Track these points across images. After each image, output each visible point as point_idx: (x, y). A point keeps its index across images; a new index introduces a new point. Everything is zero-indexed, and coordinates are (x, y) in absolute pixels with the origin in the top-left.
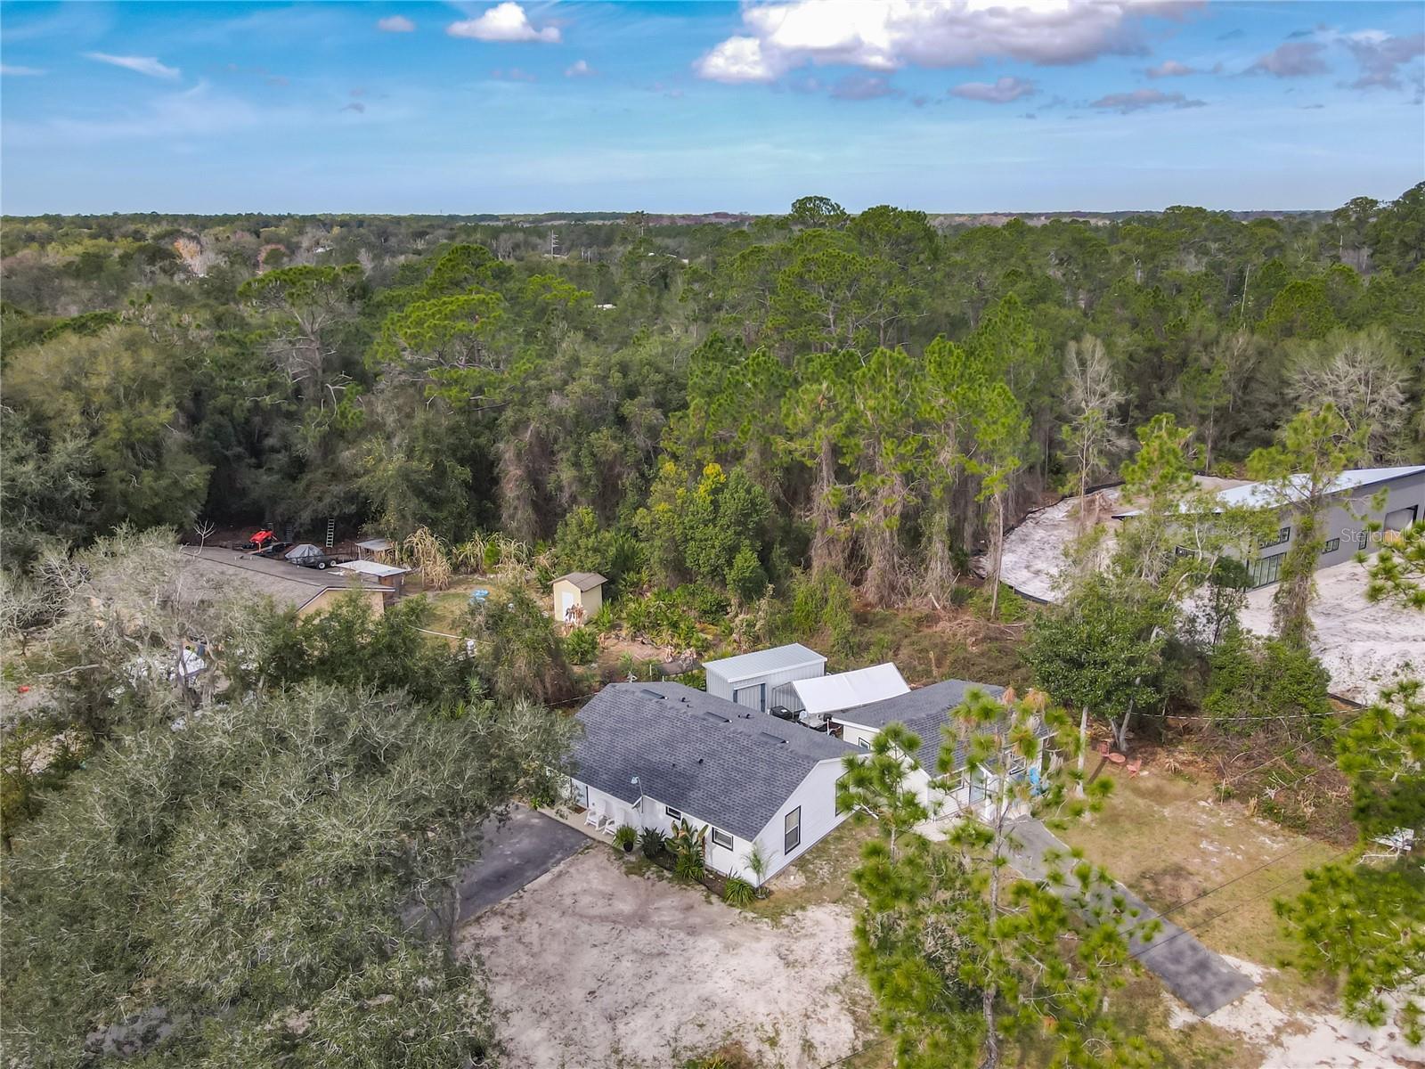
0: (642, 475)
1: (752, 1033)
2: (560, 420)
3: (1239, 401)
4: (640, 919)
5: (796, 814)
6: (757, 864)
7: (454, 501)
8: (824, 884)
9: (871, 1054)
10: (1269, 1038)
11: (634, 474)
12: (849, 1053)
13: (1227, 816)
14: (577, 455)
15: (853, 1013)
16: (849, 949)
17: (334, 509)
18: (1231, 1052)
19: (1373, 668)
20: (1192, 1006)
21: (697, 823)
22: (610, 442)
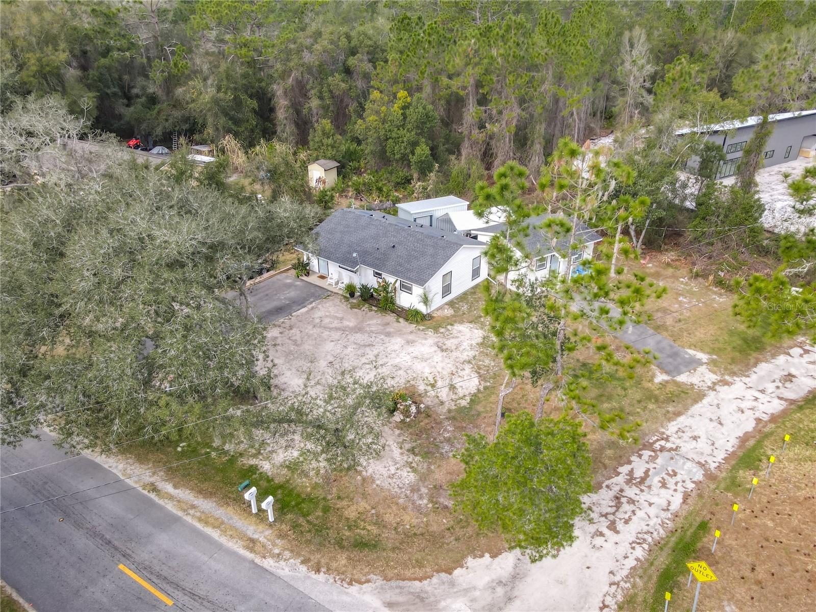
0: (360, 104)
1: (421, 382)
2: (309, 69)
3: (723, 75)
4: (358, 329)
5: (449, 276)
6: (426, 300)
7: (248, 121)
8: (464, 314)
9: (487, 392)
10: (709, 387)
11: (355, 104)
12: (476, 391)
13: (695, 286)
14: (321, 92)
15: (479, 373)
16: (477, 344)
17: (176, 126)
18: (687, 393)
19: (786, 215)
20: (667, 373)
21: (391, 279)
22: (341, 83)
